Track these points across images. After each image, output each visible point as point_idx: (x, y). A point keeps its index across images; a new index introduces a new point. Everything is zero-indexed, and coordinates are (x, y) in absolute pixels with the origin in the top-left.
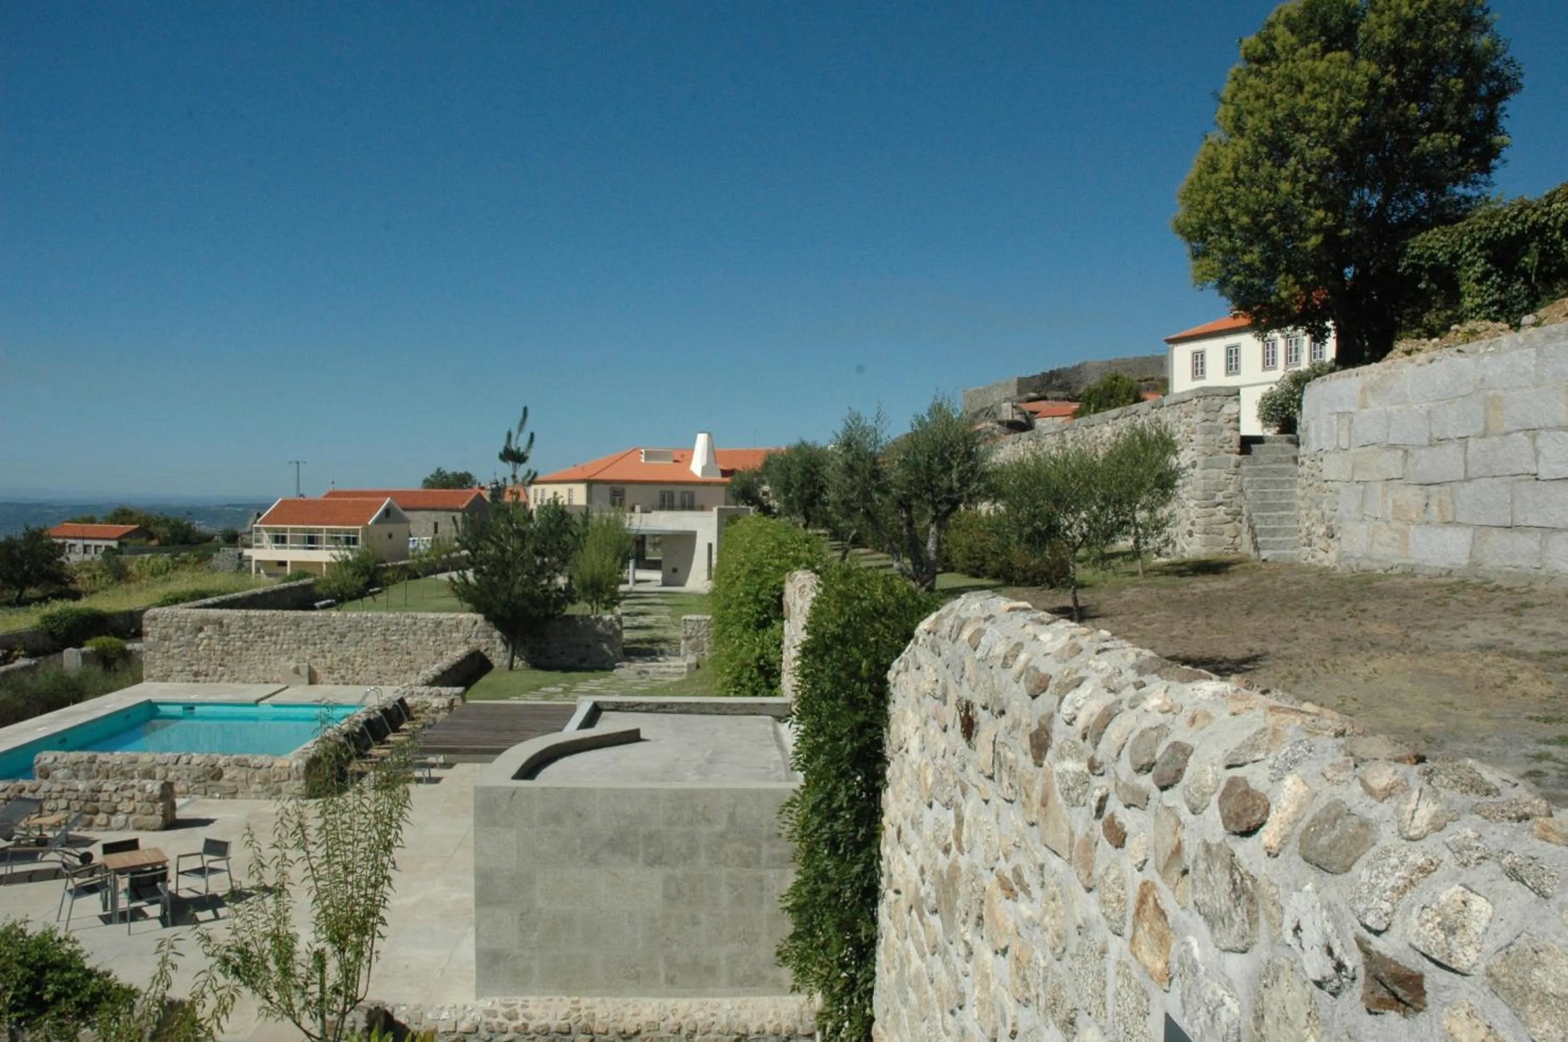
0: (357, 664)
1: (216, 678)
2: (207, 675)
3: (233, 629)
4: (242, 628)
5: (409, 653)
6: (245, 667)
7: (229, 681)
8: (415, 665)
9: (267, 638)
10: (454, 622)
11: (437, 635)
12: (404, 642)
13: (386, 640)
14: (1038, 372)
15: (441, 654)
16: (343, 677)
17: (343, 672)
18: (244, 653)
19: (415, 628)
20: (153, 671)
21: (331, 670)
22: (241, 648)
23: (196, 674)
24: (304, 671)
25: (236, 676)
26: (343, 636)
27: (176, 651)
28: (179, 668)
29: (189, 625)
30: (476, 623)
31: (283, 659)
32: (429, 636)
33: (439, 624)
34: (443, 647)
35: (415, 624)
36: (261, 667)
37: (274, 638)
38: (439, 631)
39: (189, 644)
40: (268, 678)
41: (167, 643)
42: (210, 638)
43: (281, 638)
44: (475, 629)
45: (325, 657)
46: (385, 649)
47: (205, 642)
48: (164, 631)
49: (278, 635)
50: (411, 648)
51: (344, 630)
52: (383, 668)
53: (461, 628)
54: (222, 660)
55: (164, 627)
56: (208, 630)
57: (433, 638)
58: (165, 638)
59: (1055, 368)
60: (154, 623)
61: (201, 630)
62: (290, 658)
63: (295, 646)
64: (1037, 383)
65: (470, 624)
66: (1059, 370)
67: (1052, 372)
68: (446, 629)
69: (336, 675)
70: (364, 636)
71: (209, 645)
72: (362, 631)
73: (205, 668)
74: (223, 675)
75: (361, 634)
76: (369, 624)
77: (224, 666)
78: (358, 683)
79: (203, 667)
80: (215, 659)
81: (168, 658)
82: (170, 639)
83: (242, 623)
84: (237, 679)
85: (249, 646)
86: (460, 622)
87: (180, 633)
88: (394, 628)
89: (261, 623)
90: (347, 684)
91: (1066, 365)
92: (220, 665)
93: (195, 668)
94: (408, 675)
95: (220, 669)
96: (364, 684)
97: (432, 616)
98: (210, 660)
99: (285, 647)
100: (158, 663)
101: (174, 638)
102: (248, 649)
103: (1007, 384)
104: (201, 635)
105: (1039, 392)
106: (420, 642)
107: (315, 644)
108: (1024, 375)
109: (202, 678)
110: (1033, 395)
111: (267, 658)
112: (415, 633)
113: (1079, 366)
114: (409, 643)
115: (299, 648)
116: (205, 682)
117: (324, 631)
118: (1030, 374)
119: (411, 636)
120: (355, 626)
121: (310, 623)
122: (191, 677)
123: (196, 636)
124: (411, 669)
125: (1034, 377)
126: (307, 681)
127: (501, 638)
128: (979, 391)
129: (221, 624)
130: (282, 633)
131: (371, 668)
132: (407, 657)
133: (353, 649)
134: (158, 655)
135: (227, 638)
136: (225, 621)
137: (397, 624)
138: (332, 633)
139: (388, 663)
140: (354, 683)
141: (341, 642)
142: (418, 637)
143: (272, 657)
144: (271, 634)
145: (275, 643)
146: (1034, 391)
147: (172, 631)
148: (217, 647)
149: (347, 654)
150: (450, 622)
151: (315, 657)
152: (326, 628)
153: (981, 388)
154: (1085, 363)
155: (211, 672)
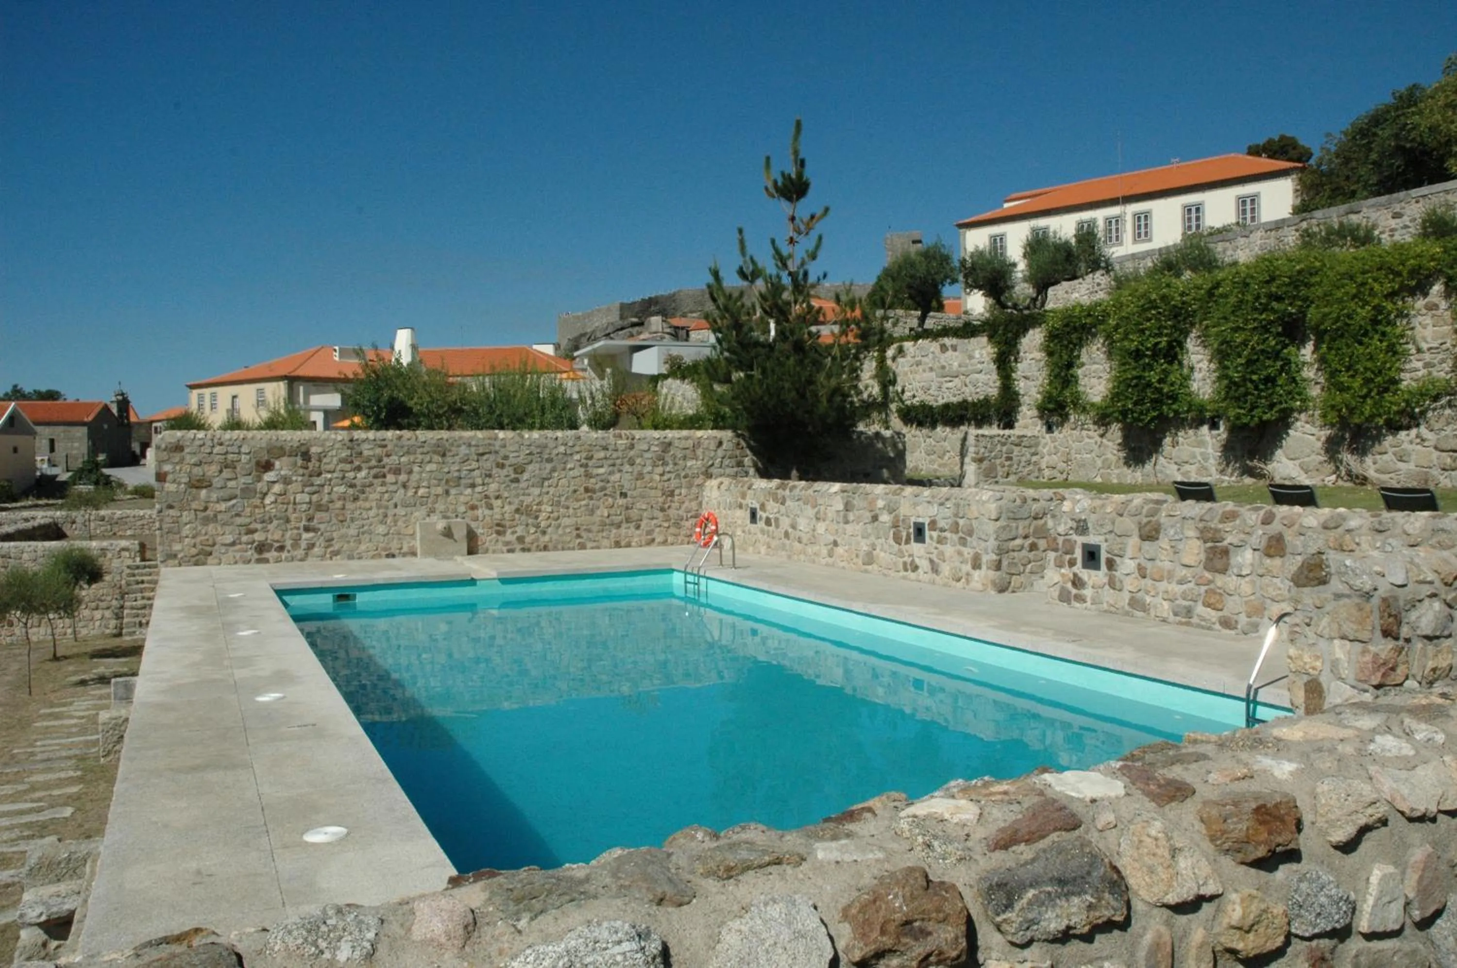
0: (543, 515)
1: (300, 553)
2: (281, 548)
3: (331, 461)
4: (342, 461)
5: (624, 495)
6: (353, 531)
7: (323, 557)
8: (634, 513)
9: (390, 478)
10: (690, 443)
11: (665, 464)
12: (617, 476)
13: (588, 476)
14: (638, 299)
15: (672, 494)
16: (520, 539)
17: (520, 531)
18: (350, 506)
19: (632, 453)
20: (177, 547)
21: (500, 528)
22: (343, 498)
23: (261, 548)
24: (460, 533)
25: (336, 547)
26: (519, 470)
27: (223, 506)
28: (229, 539)
29: (244, 458)
30: (720, 444)
31: (419, 513)
32: (655, 465)
33: (667, 446)
34: (674, 483)
35: (632, 447)
36: (381, 529)
37: (403, 477)
38: (668, 458)
39: (247, 492)
40: (394, 546)
41: (203, 493)
42: (286, 481)
43: (415, 477)
44: (720, 452)
45: (490, 507)
46: (587, 490)
47: (277, 488)
48: (197, 471)
49: (410, 472)
50: (627, 485)
51: (522, 458)
52: (583, 519)
53: (699, 452)
54: (310, 519)
55: (199, 464)
56: (282, 467)
57: (660, 470)
58: (199, 484)
59: (653, 296)
60: (177, 457)
61: (268, 466)
62: (432, 511)
63: (440, 490)
64: (637, 308)
65: (713, 446)
66: (656, 297)
67: (650, 298)
68: (679, 455)
69: (509, 537)
70: (554, 470)
71: (284, 494)
72: (550, 460)
73: (277, 536)
74: (311, 546)
75: (549, 466)
76: (562, 449)
77: (315, 530)
78: (545, 548)
79: (274, 534)
80: (298, 519)
81: (206, 521)
82: (209, 486)
83: (345, 454)
84: (336, 553)
85: (359, 493)
86: (697, 444)
87: (227, 474)
88: (602, 454)
89: (378, 451)
90: (529, 550)
91: (663, 293)
92: (307, 529)
93: (258, 537)
94: (623, 531)
95: (306, 536)
96: (555, 548)
97: (657, 434)
98: (288, 521)
99: (421, 492)
100: (186, 530)
101: (217, 482)
102: (356, 499)
103: (609, 309)
104: (269, 476)
105: (639, 318)
106: (640, 476)
107: (473, 486)
108: (626, 301)
109: (272, 555)
110: (635, 320)
111: (391, 512)
112: (632, 463)
113: (674, 295)
114: (624, 478)
115: (447, 492)
116: (278, 561)
117: (488, 462)
118: (631, 300)
119: (627, 468)
120: (540, 452)
121: (463, 450)
122: (251, 554)
123: (259, 479)
124: (628, 520)
125: (634, 303)
126: (464, 547)
127: (755, 465)
128: (578, 317)
129: (306, 456)
130: (416, 469)
131: (565, 521)
132: (621, 501)
133: (536, 491)
134: (186, 516)
135: (318, 481)
136: (314, 450)
137: (605, 448)
138: (502, 466)
139: (592, 512)
140: (539, 549)
141: (517, 480)
142: (636, 469)
143: (401, 511)
144: (397, 471)
145: (404, 486)
146: (636, 317)
147: (214, 469)
148: (299, 497)
149: (528, 500)
150: (684, 444)
151: (473, 508)
152: (492, 457)
153: (580, 314)
154: (679, 291)
155: (288, 543)
